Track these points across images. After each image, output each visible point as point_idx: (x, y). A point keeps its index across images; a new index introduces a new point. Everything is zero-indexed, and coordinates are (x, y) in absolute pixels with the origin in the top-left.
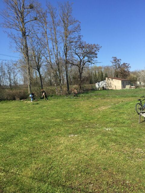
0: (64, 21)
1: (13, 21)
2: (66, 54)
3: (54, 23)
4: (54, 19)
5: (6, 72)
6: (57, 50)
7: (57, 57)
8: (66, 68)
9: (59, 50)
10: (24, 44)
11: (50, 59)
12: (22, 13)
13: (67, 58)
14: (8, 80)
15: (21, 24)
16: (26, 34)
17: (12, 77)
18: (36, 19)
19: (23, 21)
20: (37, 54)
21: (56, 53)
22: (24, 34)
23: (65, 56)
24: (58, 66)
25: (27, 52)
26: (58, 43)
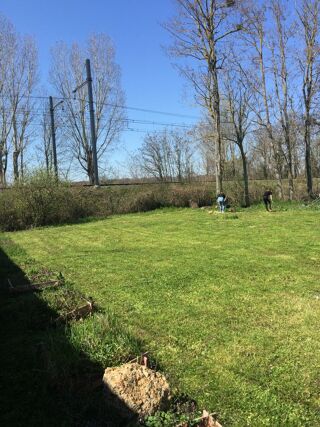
0: (305, 24)
1: (190, 40)
2: (307, 102)
3: (280, 31)
4: (282, 22)
5: (173, 149)
6: (286, 95)
7: (285, 110)
8: (307, 135)
9: (290, 93)
10: (212, 87)
11: (268, 117)
12: (209, 20)
13: (311, 112)
14: (175, 166)
15: (207, 44)
16: (217, 66)
17: (183, 160)
18: (239, 28)
19: (212, 38)
20: (237, 106)
21: (281, 102)
22: (212, 65)
23: (304, 109)
24: (287, 133)
25: (218, 103)
26: (288, 78)
